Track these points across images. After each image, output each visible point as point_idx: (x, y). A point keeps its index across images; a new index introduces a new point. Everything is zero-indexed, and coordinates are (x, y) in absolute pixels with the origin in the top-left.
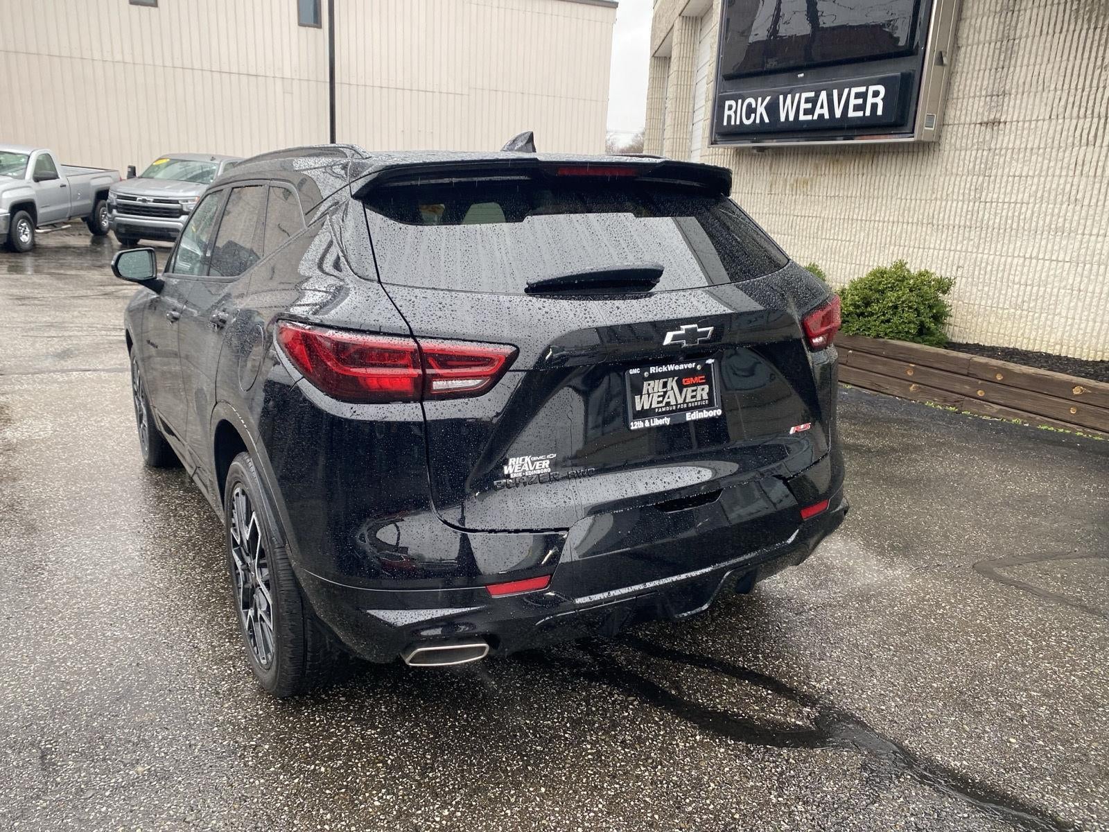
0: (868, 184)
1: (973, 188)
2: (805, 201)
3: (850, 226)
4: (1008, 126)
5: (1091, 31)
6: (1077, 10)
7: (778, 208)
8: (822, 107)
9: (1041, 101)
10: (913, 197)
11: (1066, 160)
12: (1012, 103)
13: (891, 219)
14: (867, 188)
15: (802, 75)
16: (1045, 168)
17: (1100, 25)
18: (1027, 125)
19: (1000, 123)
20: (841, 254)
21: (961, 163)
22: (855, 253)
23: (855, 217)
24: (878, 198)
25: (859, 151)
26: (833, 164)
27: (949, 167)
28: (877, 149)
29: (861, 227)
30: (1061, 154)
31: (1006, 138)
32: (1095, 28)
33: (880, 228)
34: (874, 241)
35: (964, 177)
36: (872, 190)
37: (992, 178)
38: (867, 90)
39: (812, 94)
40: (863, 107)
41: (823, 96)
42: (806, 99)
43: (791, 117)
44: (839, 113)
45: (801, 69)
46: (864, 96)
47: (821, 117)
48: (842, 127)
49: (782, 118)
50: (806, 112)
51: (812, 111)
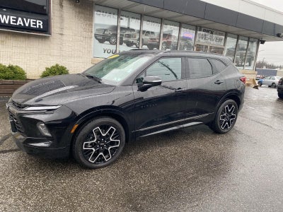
4: (65, 35)
6: (75, 16)
9: (71, 32)
12: (65, 31)
15: (5, 10)
18: (69, 36)
19: (63, 34)
32: (79, 20)
39: (15, 17)
40: (36, 25)
41: (20, 19)
42: (13, 19)
43: (7, 22)
44: (27, 25)
45: (5, 8)
46: (36, 22)
47: (20, 25)
48: (29, 29)
49: (3, 22)
50: (13, 22)
51: (16, 22)
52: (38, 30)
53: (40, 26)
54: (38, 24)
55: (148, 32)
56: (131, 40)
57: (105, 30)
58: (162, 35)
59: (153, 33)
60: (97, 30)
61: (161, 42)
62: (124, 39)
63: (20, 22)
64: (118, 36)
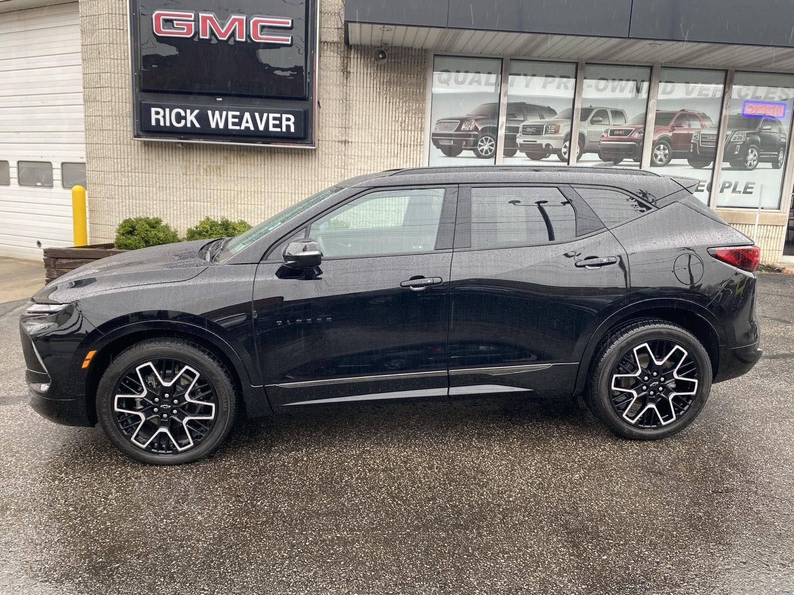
0: (270, 171)
1: (339, 175)
2: (219, 180)
3: (259, 195)
4: (353, 144)
5: (388, 104)
6: (380, 93)
7: (195, 184)
8: (247, 122)
9: (369, 134)
10: (303, 179)
11: (385, 163)
12: (354, 133)
13: (290, 191)
14: (269, 173)
15: (221, 99)
16: (375, 166)
17: (391, 101)
18: (363, 144)
19: (348, 142)
20: (256, 213)
21: (330, 162)
22: (266, 212)
23: (263, 190)
24: (278, 179)
25: (259, 151)
26: (240, 157)
27: (323, 163)
28: (273, 151)
29: (268, 196)
30: (382, 160)
31: (352, 150)
32: (389, 103)
33: (283, 196)
34: (280, 204)
35: (333, 169)
36: (273, 174)
37: (349, 170)
38: (281, 116)
39: (238, 113)
40: (280, 126)
41: (247, 115)
42: (234, 117)
43: (221, 126)
44: (261, 127)
45: (220, 95)
46: (280, 119)
47: (247, 128)
48: (266, 136)
49: (213, 125)
50: (234, 124)
51: (239, 124)
52: (285, 137)
53: (288, 127)
54: (284, 123)
55: (602, 113)
56: (542, 141)
57: (463, 120)
58: (652, 116)
59: (618, 114)
60: (439, 122)
61: (651, 137)
62: (519, 141)
63: (247, 123)
64: (502, 133)
